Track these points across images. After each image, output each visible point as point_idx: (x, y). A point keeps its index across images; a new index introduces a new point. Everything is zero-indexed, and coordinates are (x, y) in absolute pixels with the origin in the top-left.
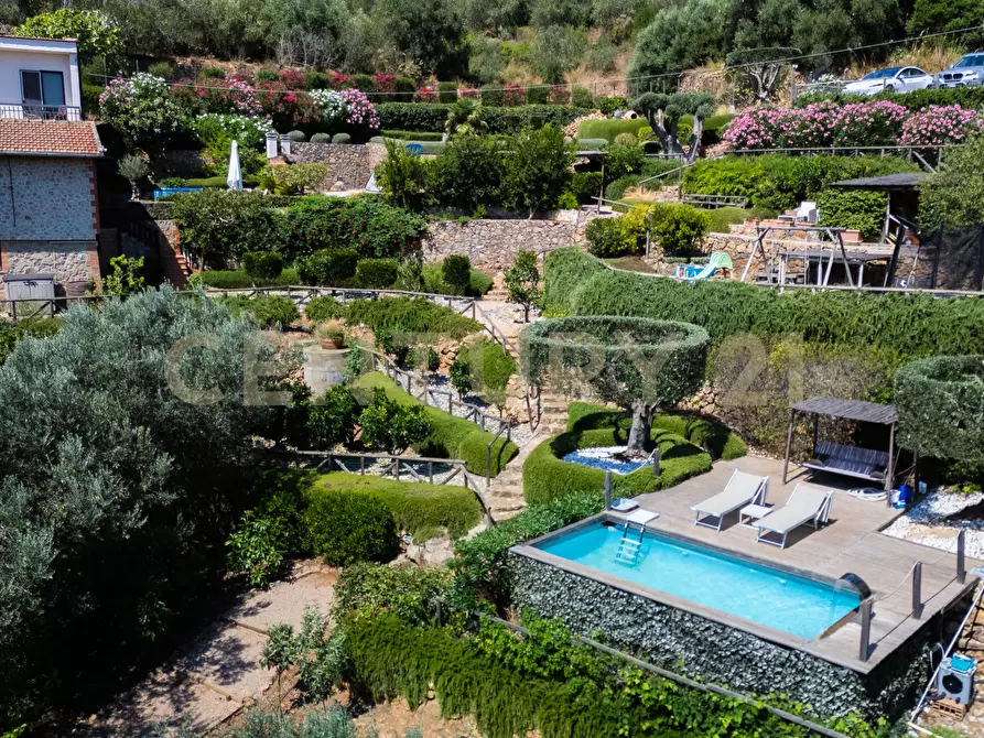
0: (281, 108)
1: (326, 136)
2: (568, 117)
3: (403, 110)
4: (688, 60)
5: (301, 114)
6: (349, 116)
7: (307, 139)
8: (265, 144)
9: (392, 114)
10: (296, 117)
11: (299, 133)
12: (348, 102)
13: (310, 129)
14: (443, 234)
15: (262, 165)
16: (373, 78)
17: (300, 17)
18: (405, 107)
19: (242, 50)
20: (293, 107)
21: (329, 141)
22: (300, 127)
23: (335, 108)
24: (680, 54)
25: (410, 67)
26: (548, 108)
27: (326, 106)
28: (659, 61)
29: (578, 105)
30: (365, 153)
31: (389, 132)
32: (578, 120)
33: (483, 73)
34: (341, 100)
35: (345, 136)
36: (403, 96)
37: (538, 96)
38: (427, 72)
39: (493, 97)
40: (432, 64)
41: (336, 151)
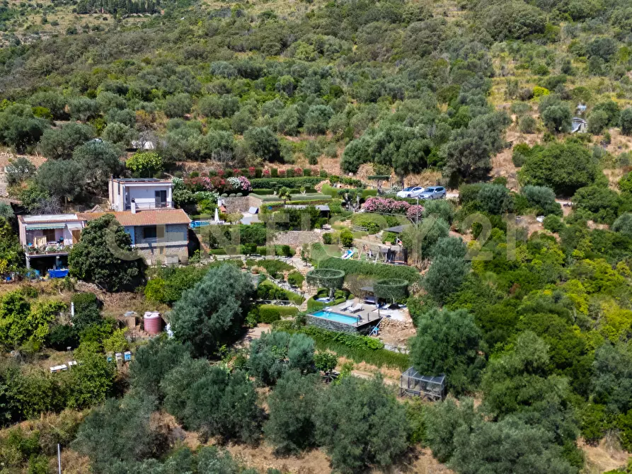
0: (220, 186)
1: (234, 194)
2: (318, 181)
3: (259, 182)
4: (361, 161)
5: (226, 188)
6: (242, 187)
7: (228, 196)
9: (256, 183)
10: (225, 190)
11: (226, 194)
12: (242, 182)
13: (229, 193)
14: (280, 236)
16: (248, 170)
17: (220, 145)
18: (259, 180)
19: (199, 159)
20: (224, 186)
21: (235, 196)
22: (226, 192)
23: (237, 185)
24: (358, 158)
25: (259, 160)
26: (311, 178)
27: (234, 184)
28: (351, 160)
29: (322, 176)
30: (247, 200)
31: (254, 190)
32: (322, 183)
33: (286, 158)
34: (239, 182)
35: (240, 194)
36: (258, 175)
37: (307, 173)
38: (265, 160)
39: (291, 173)
40: (267, 157)
41: (238, 200)
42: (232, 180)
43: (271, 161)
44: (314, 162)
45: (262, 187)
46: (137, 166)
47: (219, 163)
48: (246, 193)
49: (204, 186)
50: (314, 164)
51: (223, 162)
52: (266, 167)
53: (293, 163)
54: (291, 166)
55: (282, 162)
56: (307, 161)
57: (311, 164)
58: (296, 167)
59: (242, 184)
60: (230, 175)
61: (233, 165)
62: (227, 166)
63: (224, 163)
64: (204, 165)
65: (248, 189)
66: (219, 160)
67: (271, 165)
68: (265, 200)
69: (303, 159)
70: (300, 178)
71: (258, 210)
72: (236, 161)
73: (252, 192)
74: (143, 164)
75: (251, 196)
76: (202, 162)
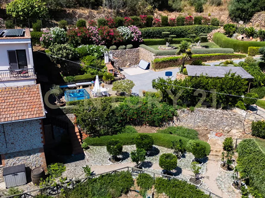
0: (108, 38)
1: (124, 46)
2: (210, 30)
3: (150, 31)
5: (115, 40)
6: (133, 38)
7: (117, 49)
8: (104, 56)
9: (146, 33)
10: (114, 42)
11: (115, 47)
12: (132, 33)
13: (118, 45)
14: (183, 115)
15: (103, 67)
16: (139, 17)
18: (151, 29)
19: (90, 5)
20: (113, 37)
21: (125, 49)
22: (115, 44)
23: (127, 35)
25: (149, 7)
26: (202, 26)
27: (124, 35)
29: (213, 25)
30: (138, 52)
31: (145, 40)
32: (214, 32)
33: (174, 6)
34: (130, 32)
35: (131, 46)
36: (149, 23)
37: (198, 21)
38: (154, 8)
39: (181, 21)
40: (157, 4)
41: (128, 52)
42: (122, 30)
43: (161, 9)
44: (200, 10)
45: (153, 37)
46: (17, 12)
47: (110, 11)
48: (136, 44)
49: (90, 38)
50: (201, 12)
51: (114, 9)
52: (155, 14)
53: (180, 10)
54: (178, 13)
55: (171, 10)
56: (193, 9)
57: (197, 11)
58: (184, 14)
59: (133, 35)
60: (121, 23)
61: (125, 13)
62: (118, 13)
63: (115, 11)
64: (95, 12)
65: (138, 40)
66: (111, 7)
67: (160, 12)
68: (158, 54)
69: (188, 7)
70: (191, 26)
71: (149, 65)
72: (127, 8)
73: (143, 43)
74: (23, 10)
75: (142, 49)
76: (93, 9)
